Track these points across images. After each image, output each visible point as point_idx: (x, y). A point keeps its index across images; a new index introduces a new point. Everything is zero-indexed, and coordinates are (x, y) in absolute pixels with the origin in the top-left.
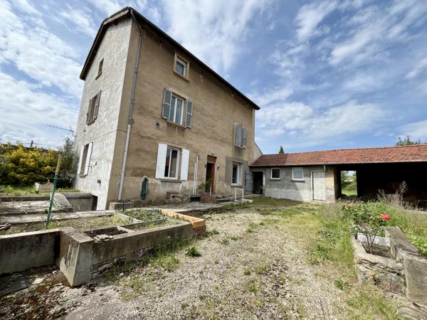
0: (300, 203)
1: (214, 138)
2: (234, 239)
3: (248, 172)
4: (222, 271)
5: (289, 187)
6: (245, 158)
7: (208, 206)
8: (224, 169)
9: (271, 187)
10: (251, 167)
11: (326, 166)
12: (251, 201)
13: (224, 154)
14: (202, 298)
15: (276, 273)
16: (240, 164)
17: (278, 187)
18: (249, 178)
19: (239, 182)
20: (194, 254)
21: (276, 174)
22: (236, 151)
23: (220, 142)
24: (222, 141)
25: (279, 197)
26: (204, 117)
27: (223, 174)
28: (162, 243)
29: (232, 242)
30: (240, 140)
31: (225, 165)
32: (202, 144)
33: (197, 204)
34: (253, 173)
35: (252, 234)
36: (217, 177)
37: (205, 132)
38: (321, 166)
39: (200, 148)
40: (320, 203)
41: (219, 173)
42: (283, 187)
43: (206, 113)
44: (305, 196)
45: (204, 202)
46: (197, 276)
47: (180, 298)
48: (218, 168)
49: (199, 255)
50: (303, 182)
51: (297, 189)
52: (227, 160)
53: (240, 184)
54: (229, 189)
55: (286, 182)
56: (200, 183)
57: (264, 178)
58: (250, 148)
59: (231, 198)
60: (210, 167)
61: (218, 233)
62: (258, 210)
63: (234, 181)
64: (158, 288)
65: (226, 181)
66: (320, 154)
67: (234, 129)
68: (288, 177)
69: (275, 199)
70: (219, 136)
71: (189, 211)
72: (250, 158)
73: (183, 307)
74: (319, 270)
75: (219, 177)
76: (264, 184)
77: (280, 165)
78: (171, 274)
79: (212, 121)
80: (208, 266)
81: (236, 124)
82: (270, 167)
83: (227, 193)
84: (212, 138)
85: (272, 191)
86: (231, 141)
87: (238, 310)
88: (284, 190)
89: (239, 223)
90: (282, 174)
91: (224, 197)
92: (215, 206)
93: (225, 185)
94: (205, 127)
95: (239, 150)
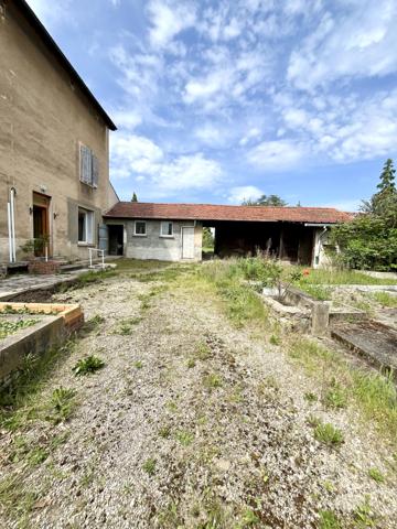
0: (170, 262)
1: (43, 159)
2: (135, 323)
3: (101, 225)
4: (156, 375)
5: (157, 245)
6: (97, 204)
7: (52, 280)
8: (65, 218)
9: (135, 245)
10: (105, 218)
11: (197, 221)
12: (113, 265)
13: (63, 193)
14: (166, 435)
15: (218, 351)
16: (89, 211)
17: (143, 245)
18: (103, 233)
19: (89, 238)
20: (92, 367)
21: (141, 229)
22: (83, 191)
23: (54, 170)
24: (59, 168)
25: (144, 258)
26: (19, 112)
27: (64, 226)
28: (12, 373)
29: (135, 328)
30: (89, 174)
31: (66, 211)
32: (19, 169)
33: (24, 278)
34: (109, 226)
35: (152, 310)
36: (55, 231)
37: (23, 144)
38: (192, 221)
39: (13, 174)
40: (189, 261)
41: (58, 224)
42: (149, 246)
43: (22, 104)
44: (174, 254)
45: (36, 273)
46: (126, 401)
47: (130, 457)
48: (55, 216)
49: (101, 366)
50: (172, 238)
51: (166, 247)
52: (69, 203)
53: (91, 242)
54: (76, 250)
55: (152, 238)
56: (23, 241)
57: (125, 234)
58: (103, 189)
59: (83, 263)
60: (39, 214)
61: (103, 320)
62: (134, 277)
63: (81, 237)
64: (66, 468)
65: (70, 237)
66: (189, 207)
67: (77, 152)
68: (156, 234)
69: (140, 260)
70: (53, 159)
71: (19, 295)
72: (103, 204)
73: (151, 470)
74: (248, 332)
75: (59, 232)
76: (125, 241)
77: (147, 217)
78: (74, 423)
79: (37, 125)
80: (130, 377)
81: (80, 143)
82: (134, 219)
83: (73, 255)
84: (39, 159)
85: (136, 250)
86: (74, 172)
87: (223, 421)
88: (150, 249)
89: (121, 298)
90: (149, 228)
91: (70, 263)
92: (64, 278)
93: (69, 244)
94: (22, 134)
95: (87, 189)
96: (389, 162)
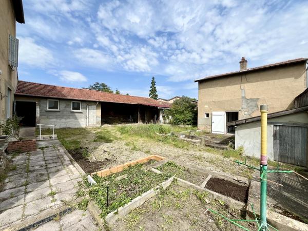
5: (68, 118)
6: (13, 84)
9: (48, 118)
10: (15, 96)
17: (57, 118)
21: (53, 105)
44: (82, 123)
50: (81, 113)
51: (76, 119)
52: (5, 84)
55: (65, 113)
57: (38, 110)
68: (67, 109)
76: (38, 115)
82: (46, 98)
85: (49, 122)
86: (7, 57)
88: (63, 120)
90: (61, 106)
95: (10, 71)
96: (153, 78)
